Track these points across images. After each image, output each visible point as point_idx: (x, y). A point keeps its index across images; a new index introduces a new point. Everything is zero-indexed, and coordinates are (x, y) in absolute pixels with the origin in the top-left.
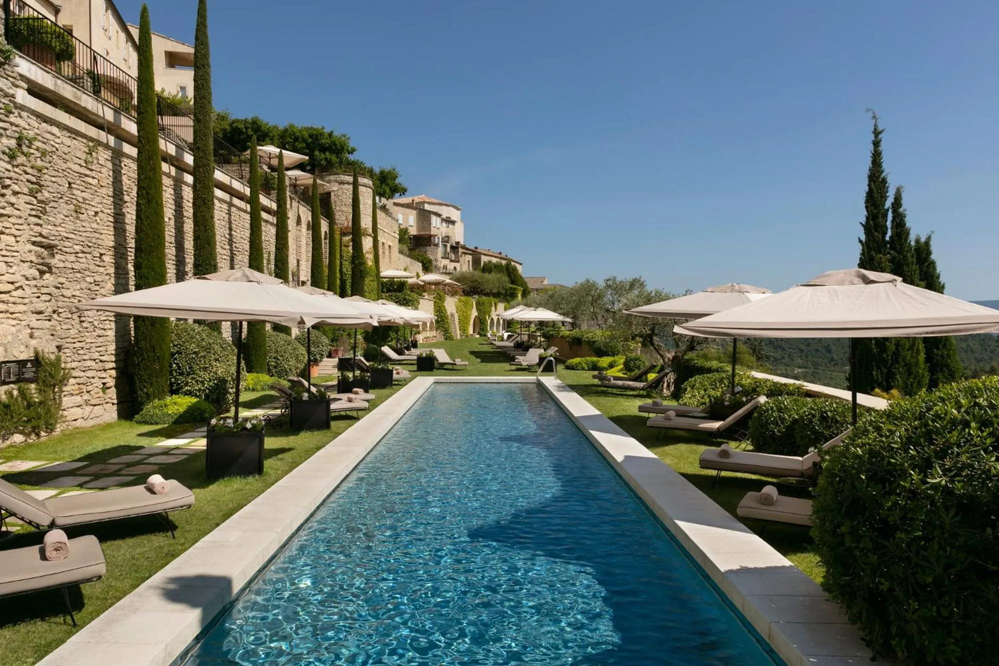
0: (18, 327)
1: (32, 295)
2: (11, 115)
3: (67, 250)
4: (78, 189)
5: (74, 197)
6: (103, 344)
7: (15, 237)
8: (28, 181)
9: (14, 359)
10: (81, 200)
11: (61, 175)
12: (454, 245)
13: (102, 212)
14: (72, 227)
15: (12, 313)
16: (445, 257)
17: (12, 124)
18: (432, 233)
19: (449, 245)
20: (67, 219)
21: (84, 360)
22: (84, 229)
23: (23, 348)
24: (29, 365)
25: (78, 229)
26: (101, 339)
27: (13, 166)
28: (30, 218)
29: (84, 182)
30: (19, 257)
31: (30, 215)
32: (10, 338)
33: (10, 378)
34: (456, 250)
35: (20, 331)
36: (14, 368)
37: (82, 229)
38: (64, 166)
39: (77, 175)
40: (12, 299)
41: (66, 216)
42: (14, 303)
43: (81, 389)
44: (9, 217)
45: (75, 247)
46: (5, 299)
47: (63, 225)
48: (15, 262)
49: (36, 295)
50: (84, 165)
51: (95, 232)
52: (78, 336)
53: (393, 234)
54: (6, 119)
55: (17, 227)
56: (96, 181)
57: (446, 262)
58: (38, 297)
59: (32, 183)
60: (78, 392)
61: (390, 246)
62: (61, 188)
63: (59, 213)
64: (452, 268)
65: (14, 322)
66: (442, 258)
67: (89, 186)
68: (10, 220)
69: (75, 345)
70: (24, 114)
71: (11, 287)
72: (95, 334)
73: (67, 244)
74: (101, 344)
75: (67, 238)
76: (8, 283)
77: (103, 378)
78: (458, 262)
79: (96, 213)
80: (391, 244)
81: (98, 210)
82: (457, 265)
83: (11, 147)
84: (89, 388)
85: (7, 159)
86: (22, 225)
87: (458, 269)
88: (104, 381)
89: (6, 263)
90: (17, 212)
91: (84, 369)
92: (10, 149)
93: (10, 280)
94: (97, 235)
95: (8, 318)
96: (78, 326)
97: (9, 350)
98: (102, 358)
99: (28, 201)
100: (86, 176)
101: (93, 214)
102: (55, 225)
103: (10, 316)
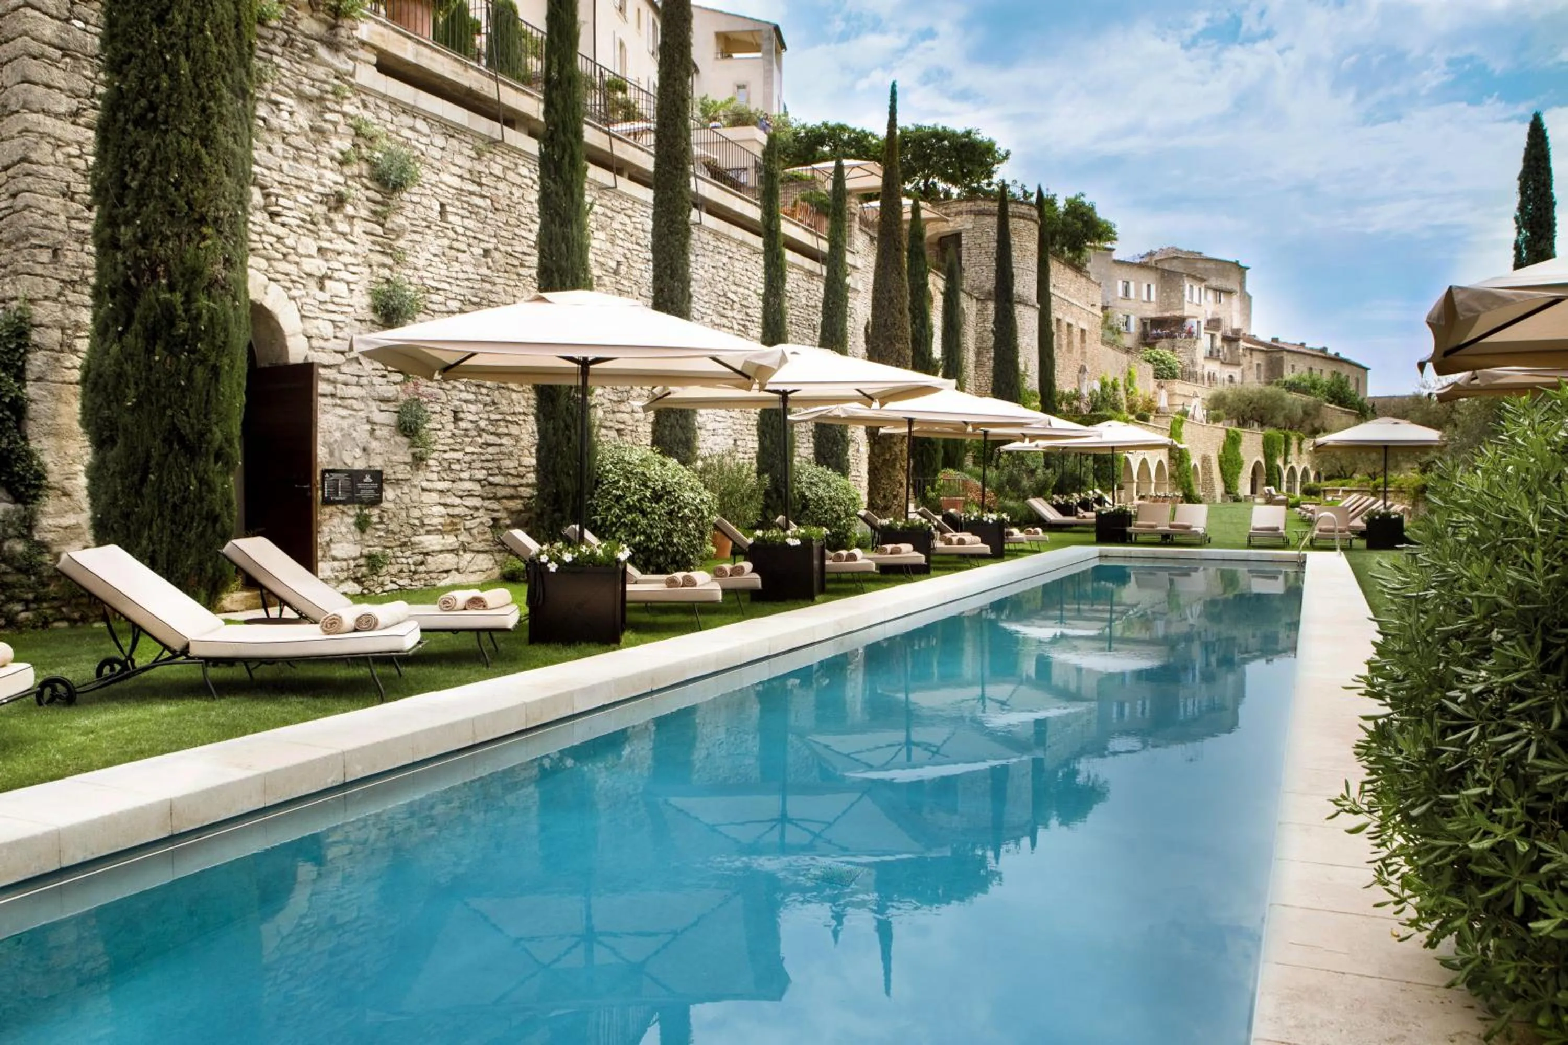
0: (351, 421)
1: (374, 373)
2: (346, 101)
3: (435, 307)
4: (457, 214)
5: (449, 226)
6: (496, 457)
7: (348, 283)
8: (368, 199)
9: (344, 468)
10: (460, 230)
11: (428, 192)
12: (1230, 334)
13: (496, 249)
14: (444, 272)
15: (342, 398)
16: (1212, 355)
17: (345, 115)
18: (1186, 314)
19: (1219, 335)
20: (436, 259)
21: (461, 479)
22: (466, 276)
23: (358, 452)
24: (368, 479)
25: (454, 275)
26: (490, 450)
27: (346, 177)
28: (371, 256)
29: (468, 203)
30: (353, 314)
31: (371, 250)
32: (337, 435)
33: (337, 495)
34: (1234, 345)
35: (353, 426)
36: (342, 479)
37: (461, 275)
38: (434, 178)
39: (454, 191)
40: (340, 377)
41: (435, 255)
42: (346, 384)
43: (456, 524)
44: (339, 254)
45: (449, 303)
46: (332, 377)
47: (429, 269)
48: (347, 321)
49: (379, 373)
50: (468, 176)
51: (483, 280)
52: (451, 441)
53: (1089, 309)
54: (337, 108)
55: (352, 269)
56: (489, 202)
57: (1213, 367)
58: (384, 376)
59: (375, 202)
60: (449, 528)
61: (1083, 331)
62: (429, 212)
63: (423, 250)
64: (1226, 377)
65: (344, 412)
66: (1206, 358)
67: (476, 210)
68: (340, 258)
69: (446, 456)
70: (370, 100)
71: (340, 359)
72: (479, 440)
73: (434, 297)
74: (490, 457)
75: (438, 289)
76: (336, 352)
77: (493, 511)
78: (1238, 364)
79: (486, 253)
80: (1085, 327)
81: (491, 246)
82: (1236, 372)
83: (345, 150)
84: (468, 524)
85: (336, 165)
86: (358, 265)
87: (1237, 378)
88: (495, 515)
89: (333, 321)
90: (351, 247)
91: (460, 493)
92: (342, 153)
93: (339, 348)
94: (488, 286)
95: (335, 405)
96: (451, 426)
97: (336, 454)
98: (491, 479)
99: (368, 230)
100: (471, 193)
101: (482, 252)
102: (415, 269)
103: (339, 402)
